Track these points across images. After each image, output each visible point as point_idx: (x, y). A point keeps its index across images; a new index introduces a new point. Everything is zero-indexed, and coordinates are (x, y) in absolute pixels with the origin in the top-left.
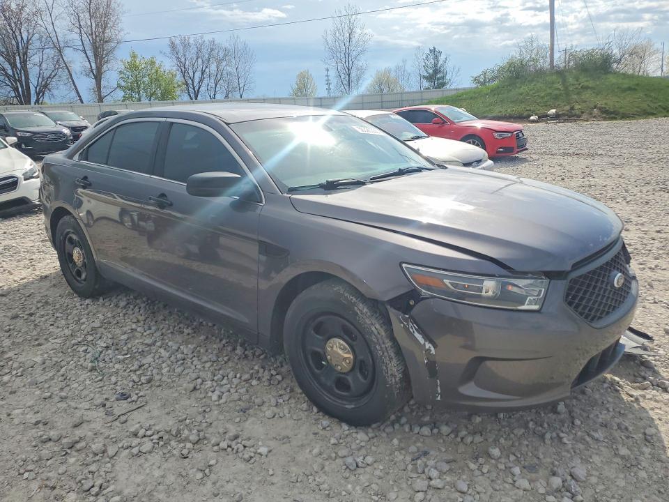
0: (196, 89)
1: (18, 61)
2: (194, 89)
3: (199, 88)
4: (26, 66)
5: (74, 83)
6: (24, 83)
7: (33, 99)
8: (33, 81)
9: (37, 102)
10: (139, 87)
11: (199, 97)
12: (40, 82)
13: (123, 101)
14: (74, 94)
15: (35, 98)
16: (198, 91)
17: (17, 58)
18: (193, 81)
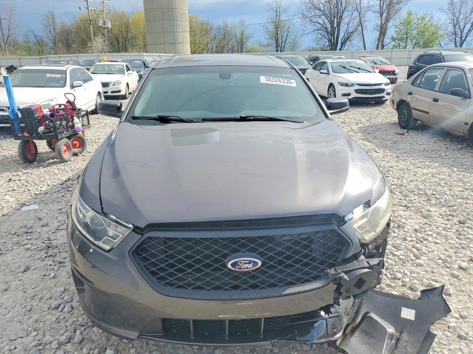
0: (463, 39)
1: (335, 22)
2: (461, 38)
3: (466, 38)
4: (339, 25)
5: (363, 36)
6: (336, 36)
7: (339, 47)
8: (341, 35)
9: (340, 49)
10: (407, 38)
11: (464, 45)
12: (345, 36)
13: (392, 49)
14: (362, 43)
15: (340, 47)
16: (464, 40)
17: (336, 20)
18: (462, 32)
